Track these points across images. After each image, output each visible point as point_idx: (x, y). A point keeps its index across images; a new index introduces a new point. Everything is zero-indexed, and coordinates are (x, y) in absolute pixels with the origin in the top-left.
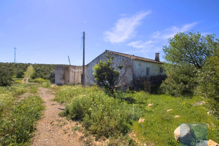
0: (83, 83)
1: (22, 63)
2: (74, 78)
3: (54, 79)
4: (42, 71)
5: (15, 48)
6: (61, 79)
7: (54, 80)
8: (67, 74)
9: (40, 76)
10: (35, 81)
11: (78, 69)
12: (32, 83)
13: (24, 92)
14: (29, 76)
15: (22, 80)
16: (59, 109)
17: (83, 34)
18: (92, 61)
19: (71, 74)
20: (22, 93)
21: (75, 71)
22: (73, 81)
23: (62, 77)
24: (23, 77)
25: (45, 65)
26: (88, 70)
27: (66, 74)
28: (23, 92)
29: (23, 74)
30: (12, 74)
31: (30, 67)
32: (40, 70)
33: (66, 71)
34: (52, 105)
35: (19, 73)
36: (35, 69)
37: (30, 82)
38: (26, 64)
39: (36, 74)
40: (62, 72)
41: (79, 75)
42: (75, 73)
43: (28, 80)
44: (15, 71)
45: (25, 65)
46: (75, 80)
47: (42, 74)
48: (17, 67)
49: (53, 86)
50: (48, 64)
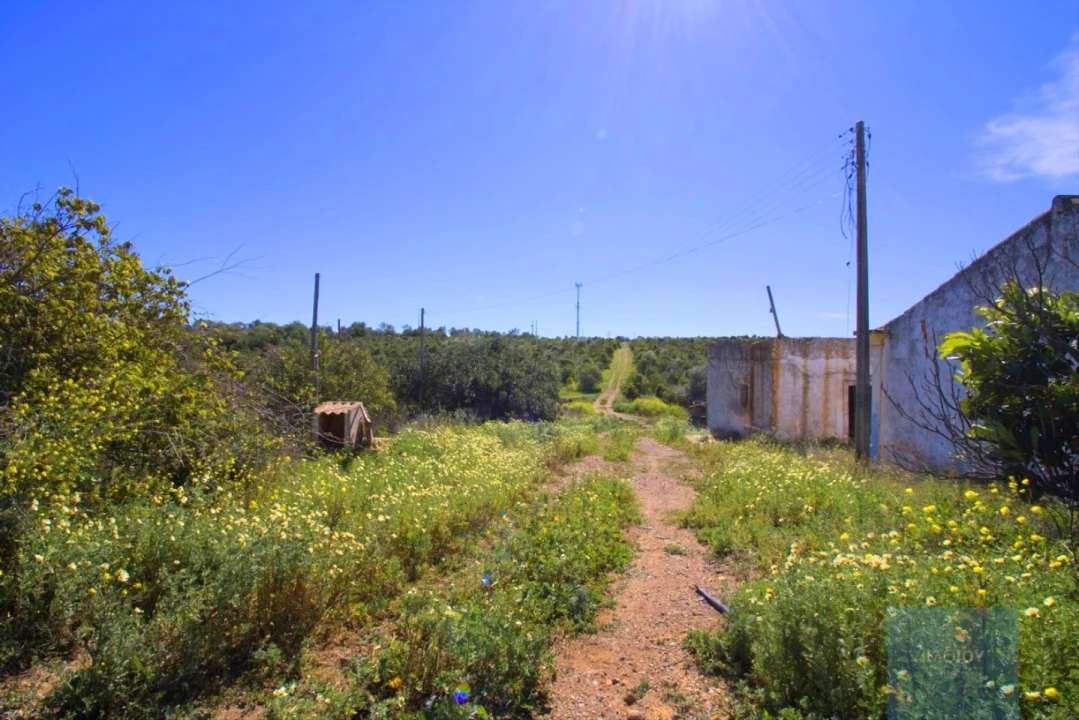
0: (859, 439)
1: (599, 336)
2: (805, 406)
3: (703, 404)
4: (663, 369)
5: (578, 286)
6: (733, 406)
7: (704, 410)
8: (763, 384)
9: (653, 387)
10: (637, 411)
11: (827, 358)
12: (624, 416)
13: (587, 453)
14: (618, 390)
15: (594, 400)
16: (699, 593)
17: (853, 136)
18: (926, 299)
19: (787, 386)
20: (578, 455)
21: (804, 366)
22: (798, 423)
23: (738, 395)
24: (598, 391)
25: (674, 342)
26: (898, 361)
27: (757, 382)
28: (580, 453)
29: (599, 378)
30: (565, 379)
31: (623, 354)
32: (654, 363)
33: (758, 370)
34: (666, 550)
35: (586, 374)
36: (637, 358)
37: (619, 411)
38: (610, 340)
39: (639, 379)
40: (737, 371)
41: (832, 388)
42: (806, 376)
43: (614, 402)
44: (578, 367)
45: (606, 345)
46: (810, 419)
47: (662, 379)
48: (582, 353)
49: (695, 436)
50: (686, 339)
